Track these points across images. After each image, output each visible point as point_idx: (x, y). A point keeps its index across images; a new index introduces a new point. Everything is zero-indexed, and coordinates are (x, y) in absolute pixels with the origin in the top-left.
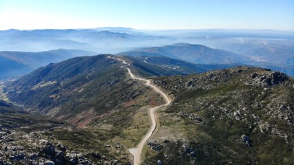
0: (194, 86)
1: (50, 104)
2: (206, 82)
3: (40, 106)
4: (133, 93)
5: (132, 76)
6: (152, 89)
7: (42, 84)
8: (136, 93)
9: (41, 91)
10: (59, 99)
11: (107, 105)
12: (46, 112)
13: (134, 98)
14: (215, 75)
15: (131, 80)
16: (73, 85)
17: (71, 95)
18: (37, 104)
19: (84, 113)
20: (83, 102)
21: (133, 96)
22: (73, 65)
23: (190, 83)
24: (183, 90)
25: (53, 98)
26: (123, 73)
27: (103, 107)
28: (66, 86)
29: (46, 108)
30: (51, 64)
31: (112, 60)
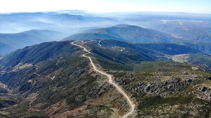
0: (152, 92)
1: (29, 89)
2: (163, 90)
3: (21, 89)
4: (99, 90)
5: (95, 68)
6: (115, 88)
7: (20, 66)
8: (102, 91)
9: (20, 74)
10: (36, 85)
11: (77, 99)
12: (26, 97)
13: (100, 95)
14: (169, 83)
15: (94, 72)
16: (46, 71)
17: (45, 82)
18: (19, 87)
19: (58, 104)
20: (56, 92)
21: (99, 93)
22: (45, 50)
23: (149, 88)
24: (144, 95)
25: (30, 83)
26: (86, 63)
27: (74, 101)
28: (41, 72)
29: (26, 93)
30: (27, 47)
31: (75, 46)
